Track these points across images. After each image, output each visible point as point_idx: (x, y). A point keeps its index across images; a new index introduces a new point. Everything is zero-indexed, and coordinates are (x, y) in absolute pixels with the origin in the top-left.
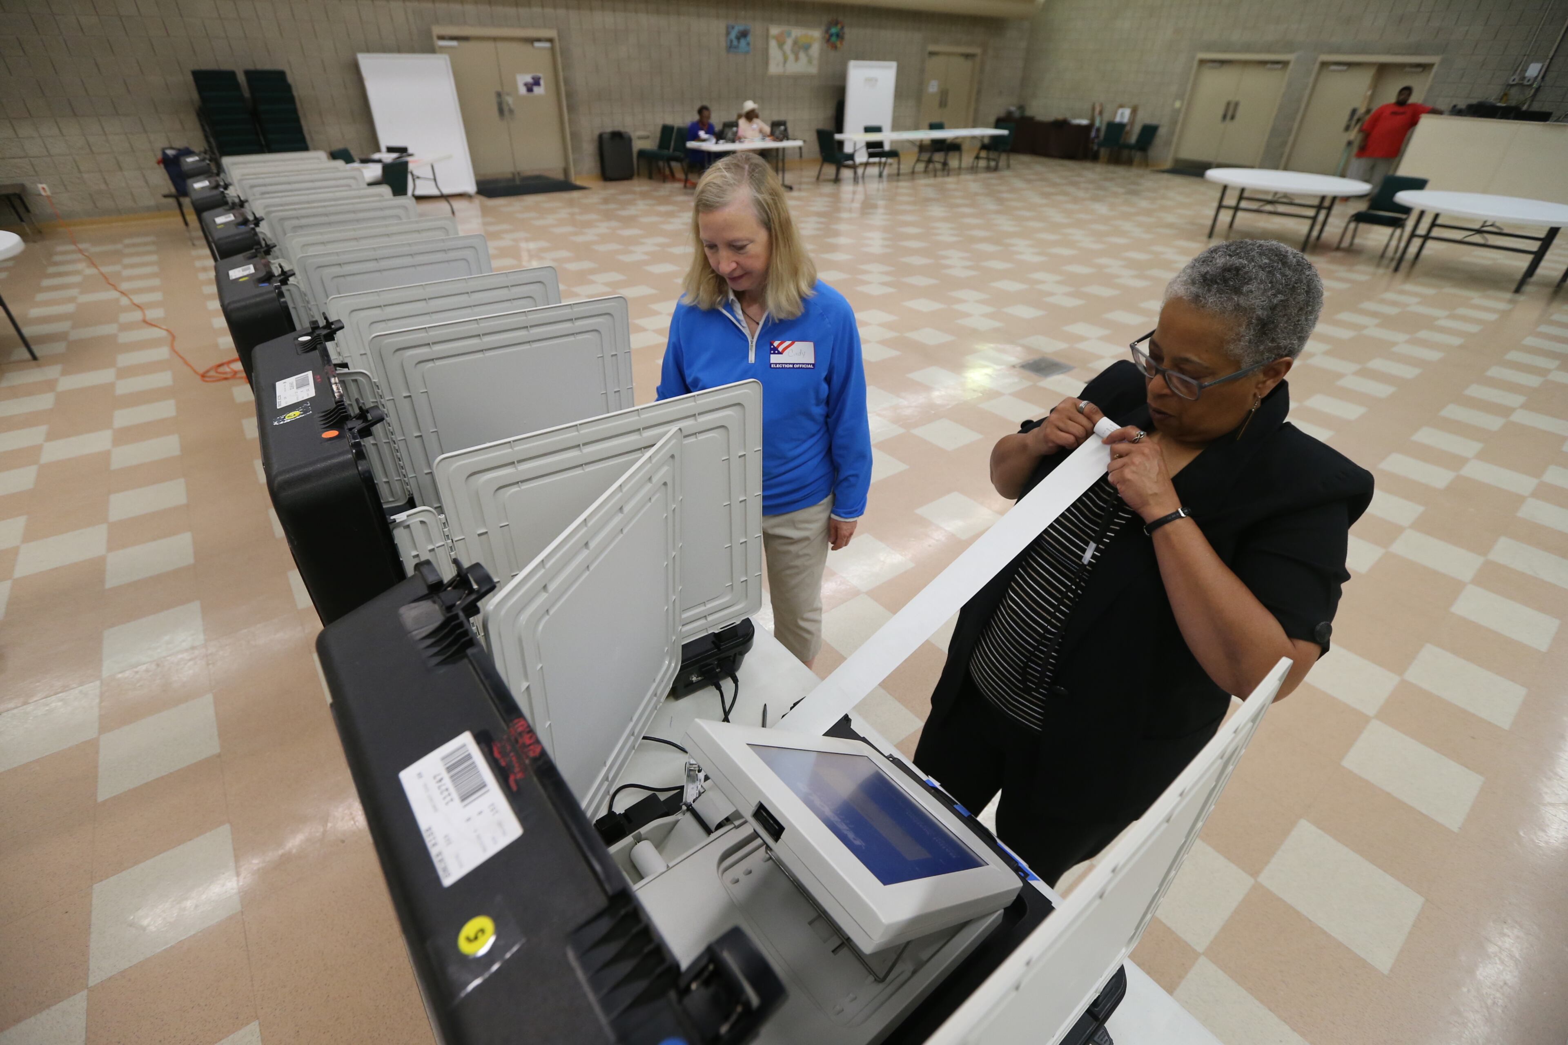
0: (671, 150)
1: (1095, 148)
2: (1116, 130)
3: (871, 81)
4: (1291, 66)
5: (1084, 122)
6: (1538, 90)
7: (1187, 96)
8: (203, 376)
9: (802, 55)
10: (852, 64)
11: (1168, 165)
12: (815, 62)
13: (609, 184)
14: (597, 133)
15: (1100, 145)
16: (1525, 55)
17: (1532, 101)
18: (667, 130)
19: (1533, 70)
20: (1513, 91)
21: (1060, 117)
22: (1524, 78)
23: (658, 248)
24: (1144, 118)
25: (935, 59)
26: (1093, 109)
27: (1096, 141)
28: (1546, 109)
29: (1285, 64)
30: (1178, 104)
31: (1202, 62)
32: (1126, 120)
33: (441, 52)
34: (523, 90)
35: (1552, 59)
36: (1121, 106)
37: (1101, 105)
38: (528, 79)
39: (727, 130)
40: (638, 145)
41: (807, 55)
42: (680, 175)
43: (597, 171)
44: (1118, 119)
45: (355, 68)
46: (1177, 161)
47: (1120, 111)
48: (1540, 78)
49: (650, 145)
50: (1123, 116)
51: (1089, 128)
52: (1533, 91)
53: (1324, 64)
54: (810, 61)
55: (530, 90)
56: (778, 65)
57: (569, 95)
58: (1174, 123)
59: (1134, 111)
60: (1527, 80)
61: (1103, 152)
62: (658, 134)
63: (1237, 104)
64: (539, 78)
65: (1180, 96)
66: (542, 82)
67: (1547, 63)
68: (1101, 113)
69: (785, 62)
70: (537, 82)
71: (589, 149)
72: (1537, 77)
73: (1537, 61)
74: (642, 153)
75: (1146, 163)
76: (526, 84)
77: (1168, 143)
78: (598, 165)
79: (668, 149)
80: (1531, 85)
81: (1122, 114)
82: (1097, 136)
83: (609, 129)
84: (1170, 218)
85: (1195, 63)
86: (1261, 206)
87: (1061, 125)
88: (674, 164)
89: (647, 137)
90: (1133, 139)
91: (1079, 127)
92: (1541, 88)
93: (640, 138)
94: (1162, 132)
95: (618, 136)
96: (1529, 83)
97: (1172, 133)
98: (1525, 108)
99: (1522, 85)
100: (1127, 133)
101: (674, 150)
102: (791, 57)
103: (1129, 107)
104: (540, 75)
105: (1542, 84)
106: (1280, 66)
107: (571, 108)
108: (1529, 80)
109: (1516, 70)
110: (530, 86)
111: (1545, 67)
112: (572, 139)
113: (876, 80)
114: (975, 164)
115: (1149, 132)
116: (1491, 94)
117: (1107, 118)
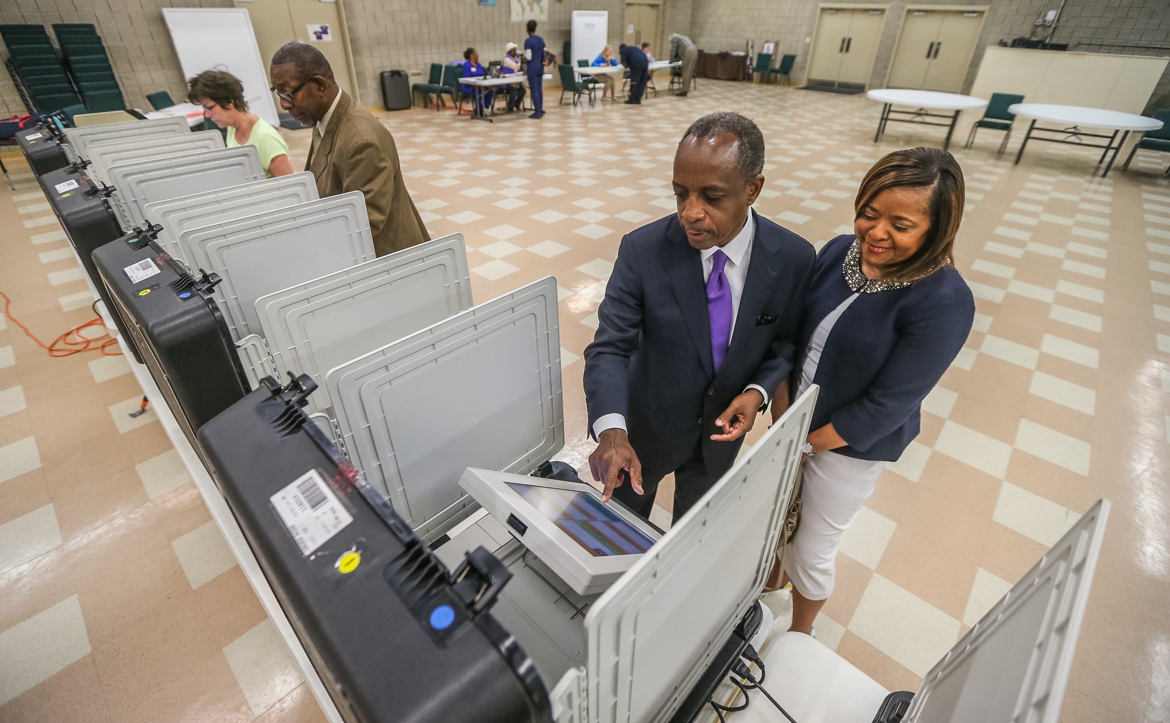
0: (441, 84)
1: (751, 71)
2: (765, 59)
3: (589, 26)
4: (887, 13)
5: (742, 54)
6: (1055, 28)
7: (814, 34)
8: (51, 350)
9: (536, 7)
10: (575, 13)
11: (804, 84)
12: (546, 12)
13: (392, 113)
14: (378, 72)
15: (754, 70)
16: (1044, 6)
17: (1052, 36)
18: (435, 69)
19: (1051, 15)
20: (1039, 30)
21: (724, 51)
22: (1045, 21)
23: (462, 173)
24: (784, 50)
25: (631, 9)
26: (747, 44)
27: (751, 67)
28: (1062, 42)
29: (883, 11)
30: (808, 40)
31: (823, 10)
32: (771, 52)
33: (239, 7)
34: (313, 38)
35: (1063, 8)
36: (767, 42)
37: (752, 41)
38: (318, 29)
39: (492, 67)
40: (413, 81)
41: (540, 7)
42: (449, 103)
43: (381, 103)
44: (765, 51)
45: (162, 20)
46: (810, 81)
47: (766, 45)
48: (1055, 21)
49: (423, 80)
50: (769, 48)
51: (745, 57)
52: (1051, 30)
53: (910, 11)
54: (542, 11)
55: (319, 37)
56: (518, 14)
57: (353, 41)
58: (806, 53)
59: (777, 45)
60: (1047, 22)
61: (756, 75)
62: (429, 72)
63: (850, 41)
64: (327, 28)
65: (809, 34)
66: (329, 31)
67: (1060, 10)
68: (752, 47)
69: (523, 12)
70: (325, 31)
71: (372, 85)
72: (1053, 20)
73: (1053, 9)
74: (416, 87)
75: (789, 83)
76: (315, 33)
77: (803, 68)
78: (381, 98)
79: (439, 83)
80: (1050, 26)
81: (768, 47)
82: (751, 64)
83: (389, 69)
84: (837, 127)
85: (819, 11)
86: (913, 118)
87: (724, 56)
88: (445, 96)
89: (419, 74)
90: (777, 65)
91: (738, 57)
92: (1057, 28)
93: (413, 75)
94: (798, 60)
95: (396, 74)
96: (1049, 24)
97: (805, 61)
98: (1047, 41)
99: (1044, 26)
100: (773, 61)
101: (444, 84)
102: (528, 8)
103: (772, 43)
104: (327, 25)
105: (1058, 25)
106: (878, 12)
107: (356, 52)
108: (1049, 22)
109: (1040, 15)
110: (319, 34)
111: (1058, 13)
112: (357, 77)
113: (593, 25)
114: (671, 87)
115: (789, 61)
116: (1025, 32)
117: (757, 50)
